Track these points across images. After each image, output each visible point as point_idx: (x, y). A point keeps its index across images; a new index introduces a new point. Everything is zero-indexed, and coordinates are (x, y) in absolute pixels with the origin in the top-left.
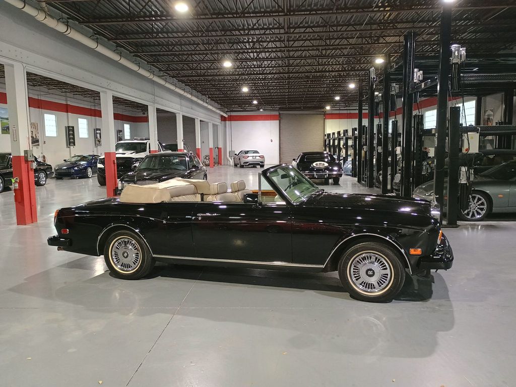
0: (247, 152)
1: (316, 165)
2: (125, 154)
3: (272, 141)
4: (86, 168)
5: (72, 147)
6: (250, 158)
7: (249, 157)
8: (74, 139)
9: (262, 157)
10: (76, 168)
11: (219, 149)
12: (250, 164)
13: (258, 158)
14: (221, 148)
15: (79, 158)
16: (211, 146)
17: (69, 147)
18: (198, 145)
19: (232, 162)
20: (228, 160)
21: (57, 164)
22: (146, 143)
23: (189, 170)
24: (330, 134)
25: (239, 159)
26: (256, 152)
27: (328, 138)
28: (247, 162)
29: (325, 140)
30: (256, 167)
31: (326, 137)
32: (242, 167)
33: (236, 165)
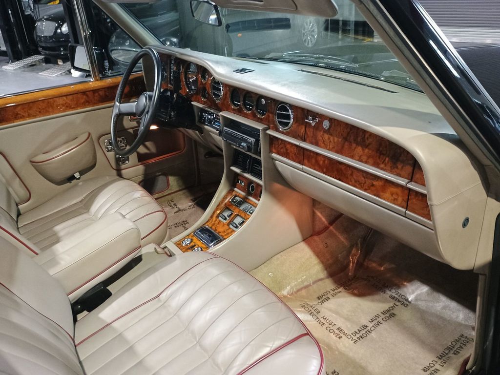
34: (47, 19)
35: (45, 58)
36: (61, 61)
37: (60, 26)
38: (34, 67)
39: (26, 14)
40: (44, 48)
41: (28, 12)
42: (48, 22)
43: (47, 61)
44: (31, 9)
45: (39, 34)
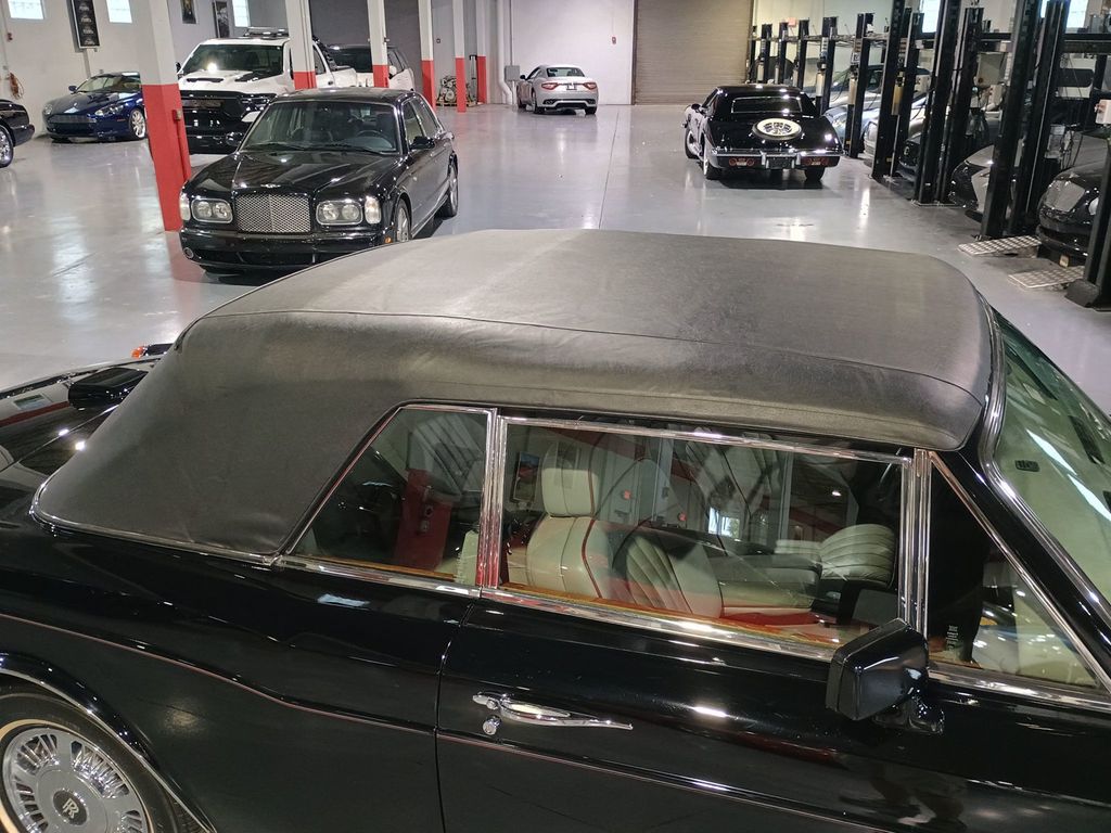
0: (551, 72)
1: (768, 127)
2: (219, 80)
3: (614, 42)
4: (126, 113)
5: (90, 50)
6: (561, 90)
7: (557, 85)
8: (94, 26)
9: (592, 86)
10: (100, 113)
11: (480, 61)
12: (559, 105)
13: (581, 88)
14: (483, 58)
15: (111, 82)
16: (460, 53)
17: (83, 50)
18: (428, 52)
19: (511, 96)
20: (501, 89)
21: (51, 99)
22: (282, 47)
23: (405, 153)
24: (770, 26)
25: (533, 90)
26: (578, 73)
27: (764, 36)
28: (554, 101)
29: (754, 43)
30: (574, 114)
31: (759, 33)
32: (540, 111)
33: (522, 106)
34: (1073, 181)
35: (1040, 246)
36: (1067, 259)
37: (1090, 197)
38: (1014, 258)
39: (1049, 157)
40: (1045, 231)
41: (1054, 154)
42: (1075, 187)
43: (1043, 252)
44: (1061, 151)
45: (1048, 203)
